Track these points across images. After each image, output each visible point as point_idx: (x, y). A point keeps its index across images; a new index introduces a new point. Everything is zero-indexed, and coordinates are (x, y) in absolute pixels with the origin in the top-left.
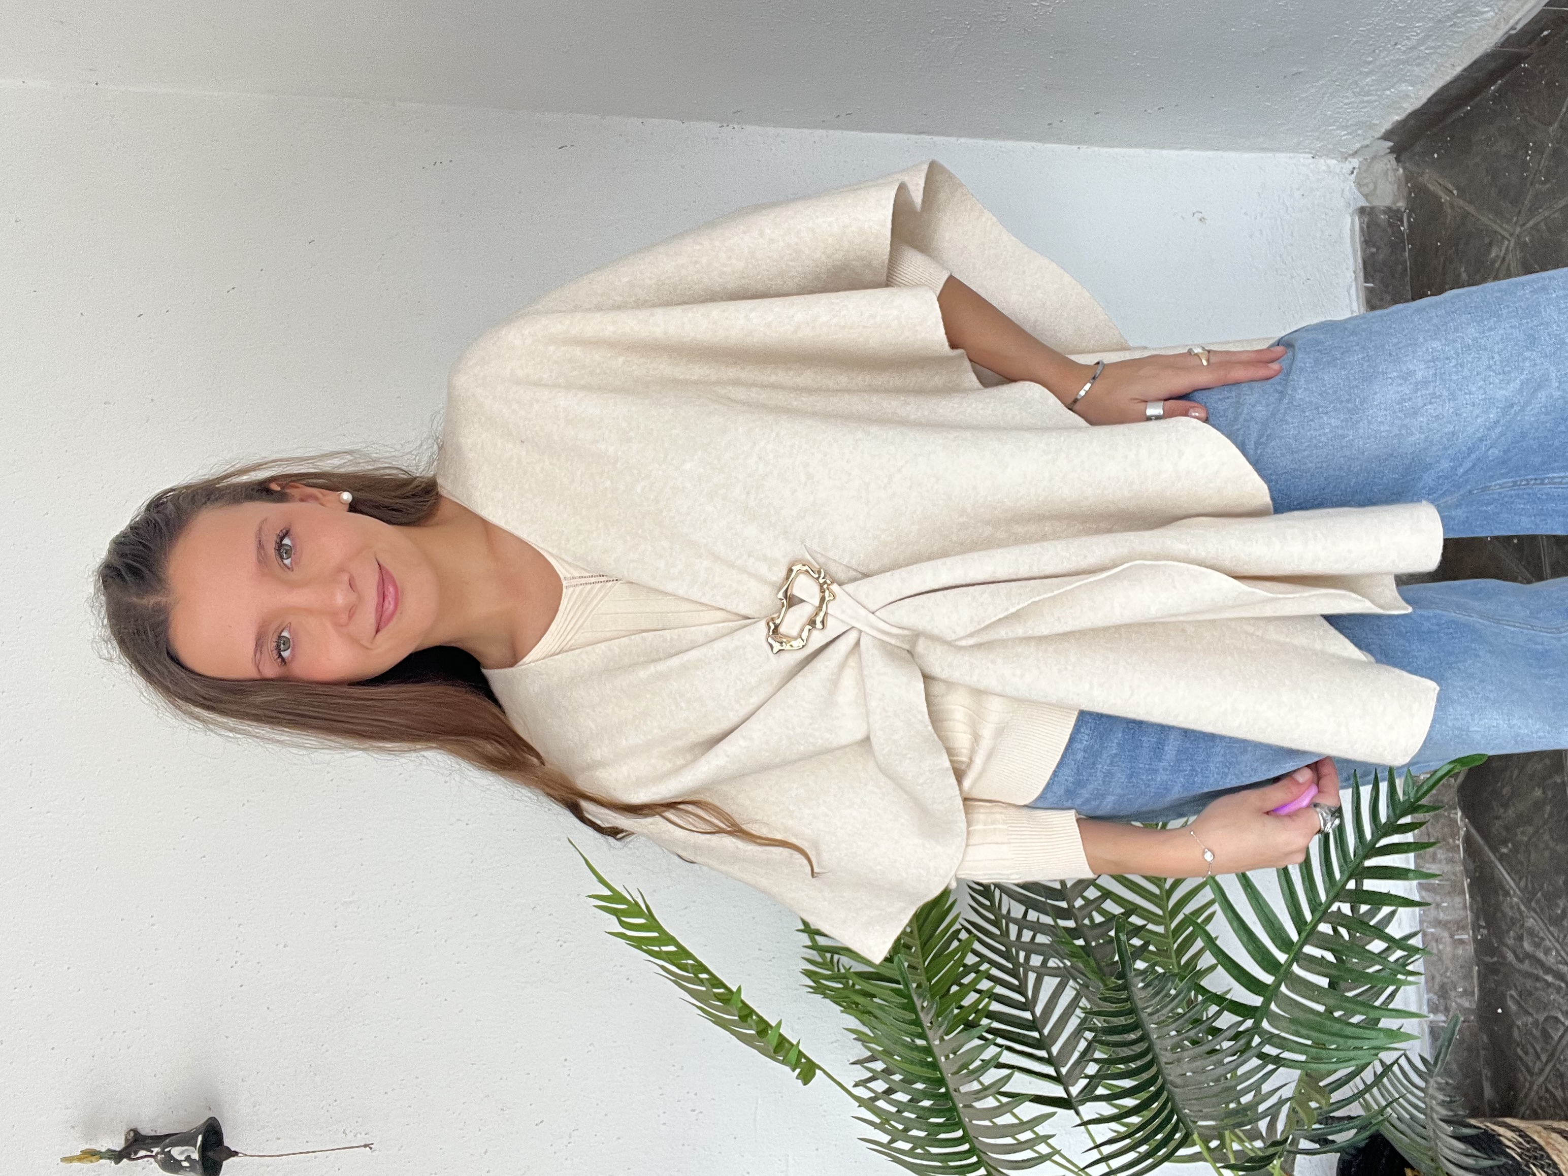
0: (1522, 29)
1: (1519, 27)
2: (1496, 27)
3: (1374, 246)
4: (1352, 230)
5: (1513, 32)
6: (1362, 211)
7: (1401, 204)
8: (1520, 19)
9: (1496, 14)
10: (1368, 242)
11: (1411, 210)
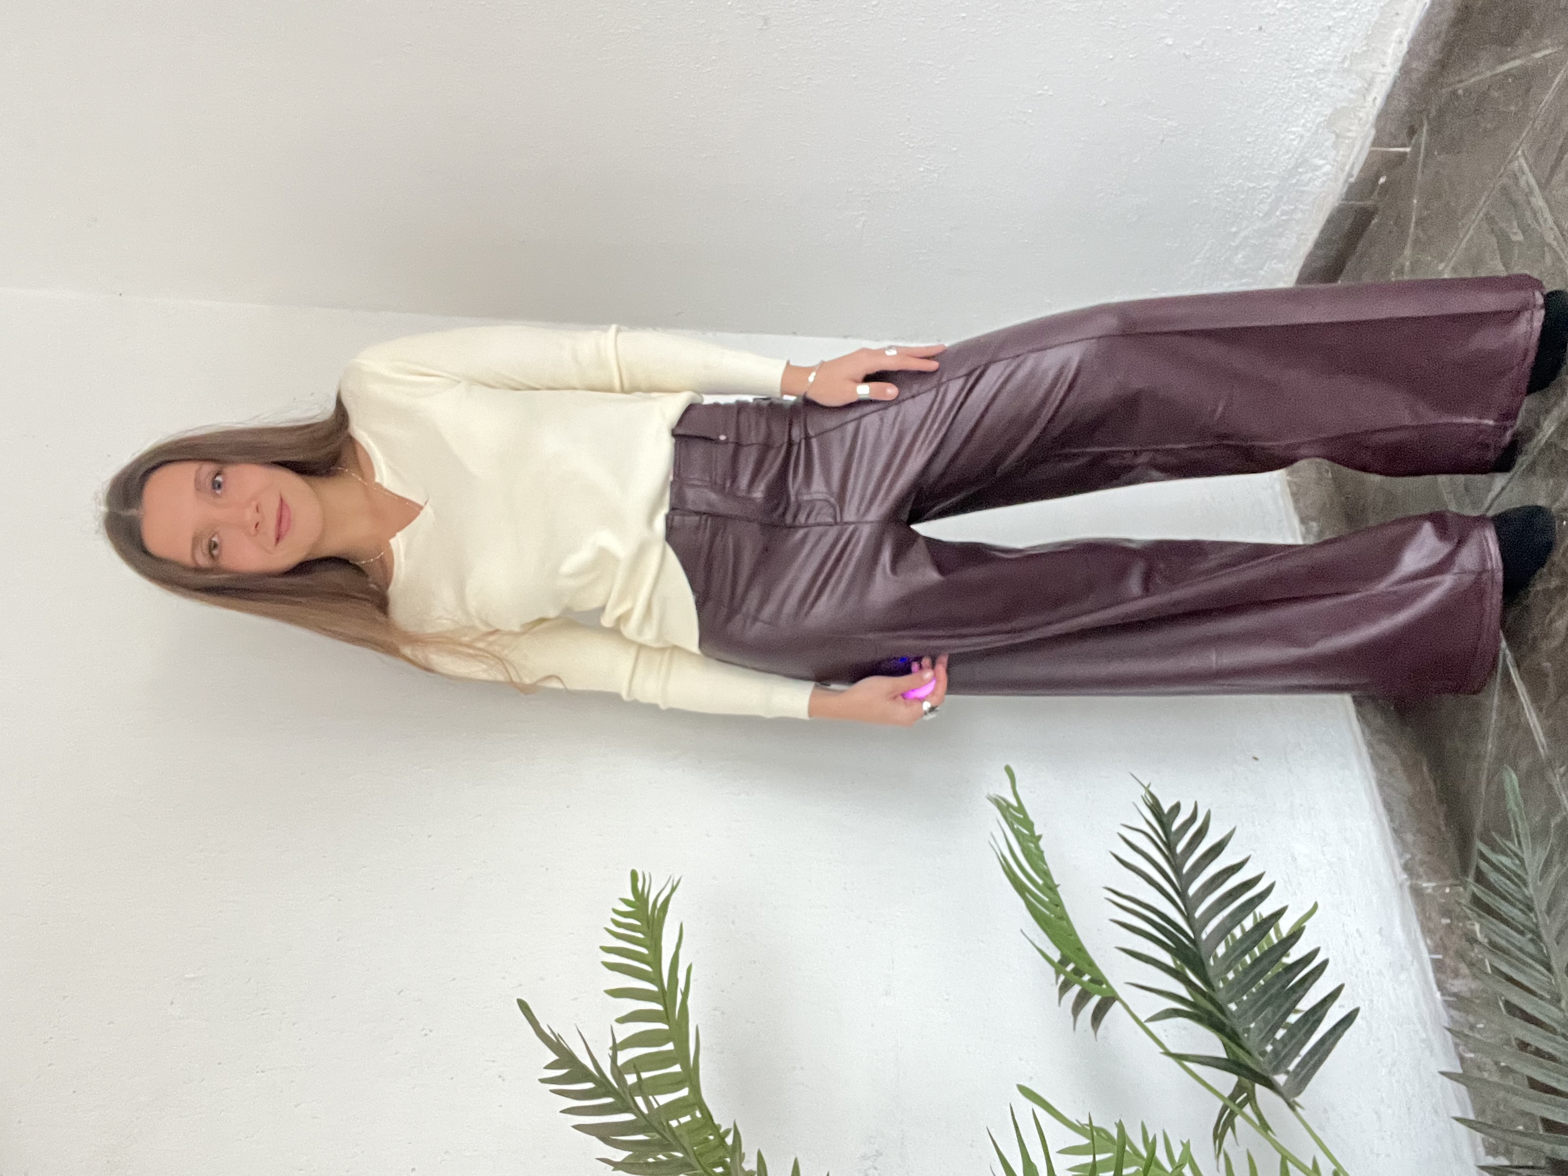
0: (1359, 177)
1: (1356, 172)
2: (1336, 180)
5: (1352, 180)
8: (1353, 164)
9: (1333, 166)
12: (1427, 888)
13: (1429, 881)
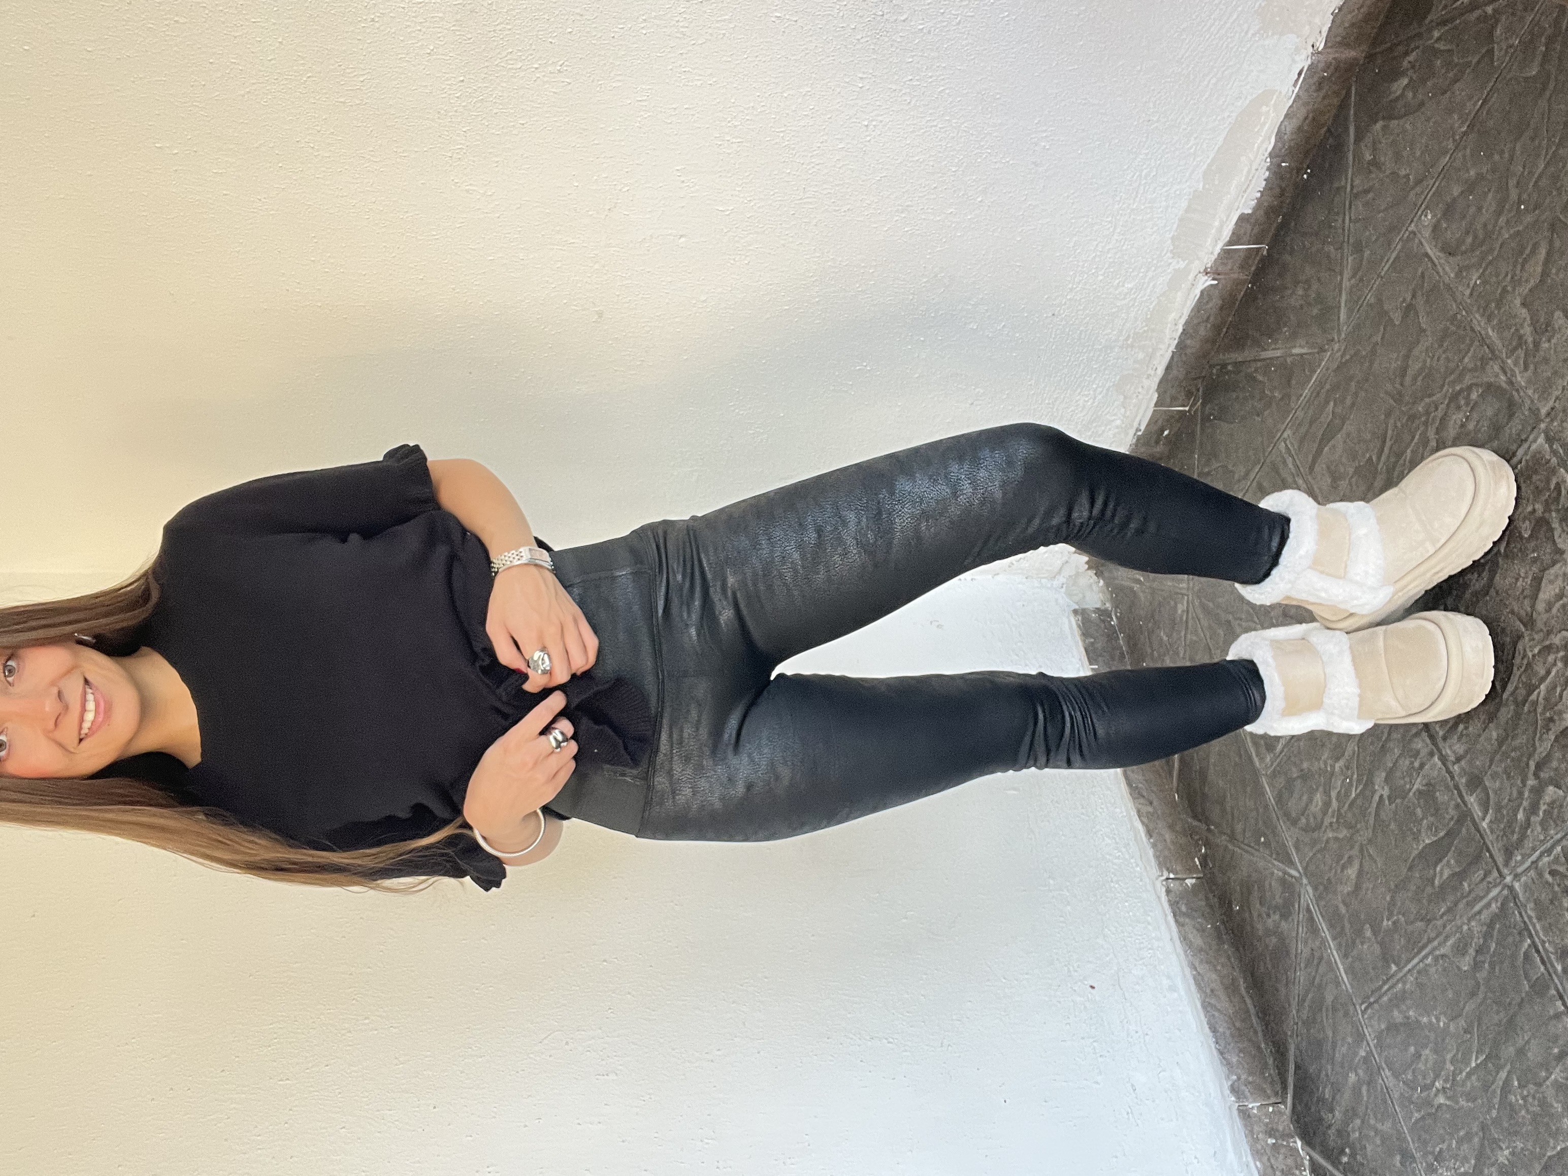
0: (1145, 430)
1: (1143, 428)
2: (1126, 432)
3: (1092, 637)
4: (1071, 627)
5: (1140, 433)
6: (1075, 612)
7: (1108, 605)
8: (1141, 421)
9: (1123, 421)
10: (1085, 634)
11: (1117, 607)
12: (1253, 1108)
13: (1254, 1101)
